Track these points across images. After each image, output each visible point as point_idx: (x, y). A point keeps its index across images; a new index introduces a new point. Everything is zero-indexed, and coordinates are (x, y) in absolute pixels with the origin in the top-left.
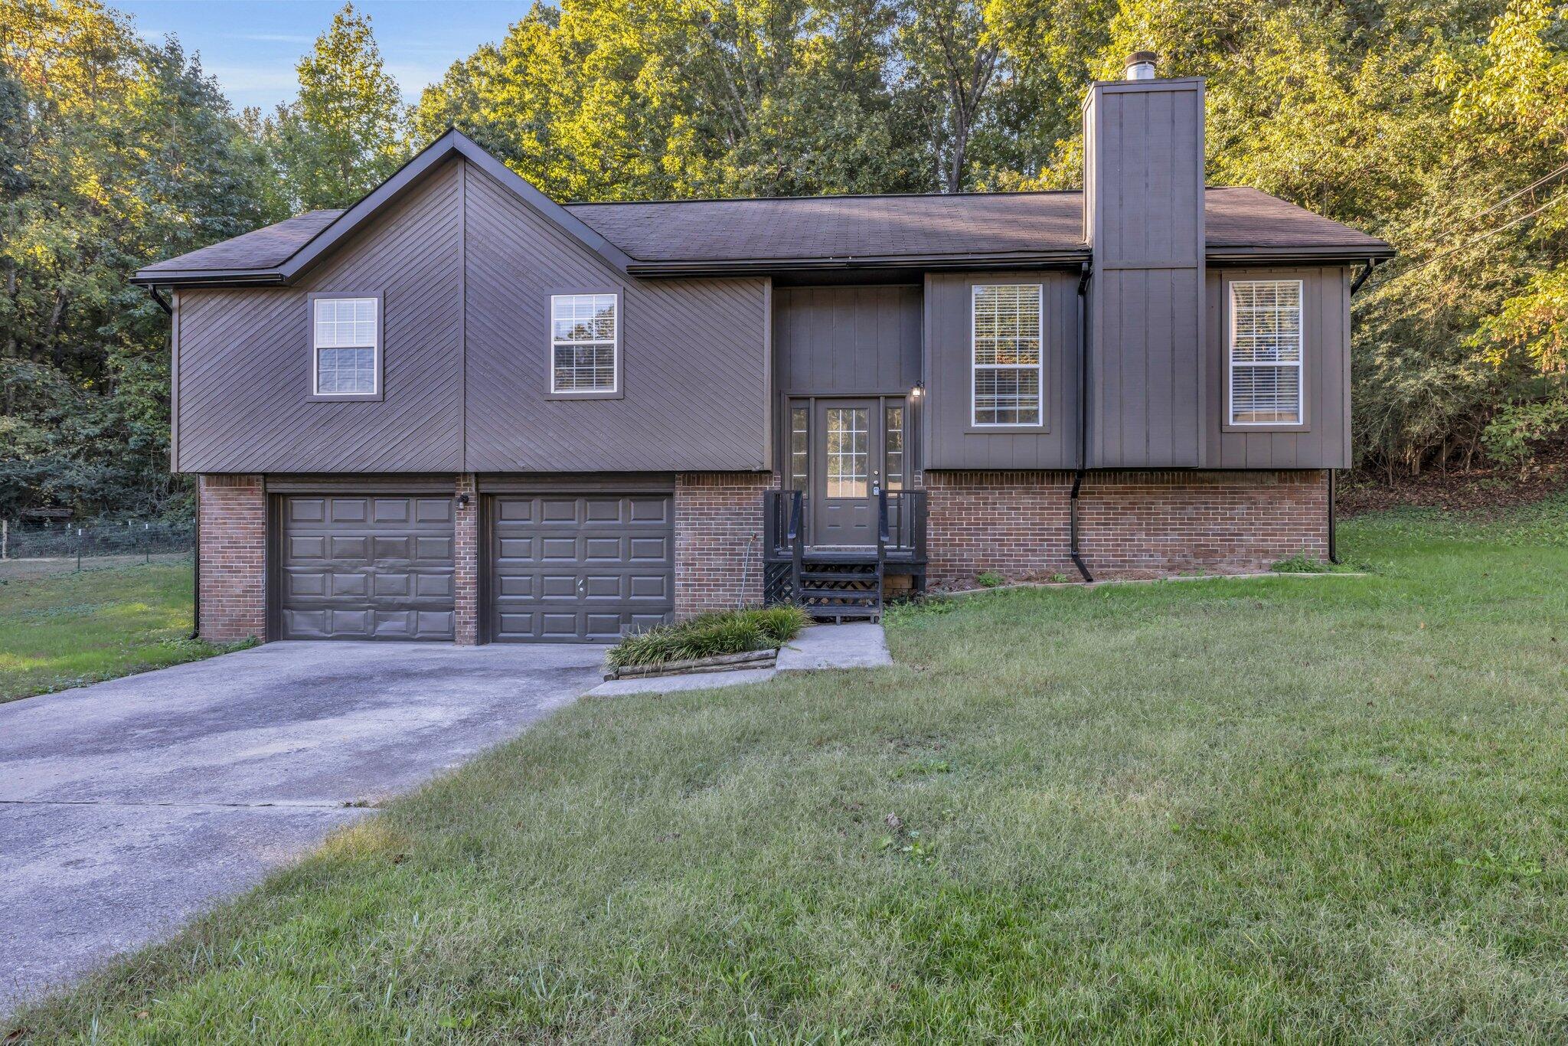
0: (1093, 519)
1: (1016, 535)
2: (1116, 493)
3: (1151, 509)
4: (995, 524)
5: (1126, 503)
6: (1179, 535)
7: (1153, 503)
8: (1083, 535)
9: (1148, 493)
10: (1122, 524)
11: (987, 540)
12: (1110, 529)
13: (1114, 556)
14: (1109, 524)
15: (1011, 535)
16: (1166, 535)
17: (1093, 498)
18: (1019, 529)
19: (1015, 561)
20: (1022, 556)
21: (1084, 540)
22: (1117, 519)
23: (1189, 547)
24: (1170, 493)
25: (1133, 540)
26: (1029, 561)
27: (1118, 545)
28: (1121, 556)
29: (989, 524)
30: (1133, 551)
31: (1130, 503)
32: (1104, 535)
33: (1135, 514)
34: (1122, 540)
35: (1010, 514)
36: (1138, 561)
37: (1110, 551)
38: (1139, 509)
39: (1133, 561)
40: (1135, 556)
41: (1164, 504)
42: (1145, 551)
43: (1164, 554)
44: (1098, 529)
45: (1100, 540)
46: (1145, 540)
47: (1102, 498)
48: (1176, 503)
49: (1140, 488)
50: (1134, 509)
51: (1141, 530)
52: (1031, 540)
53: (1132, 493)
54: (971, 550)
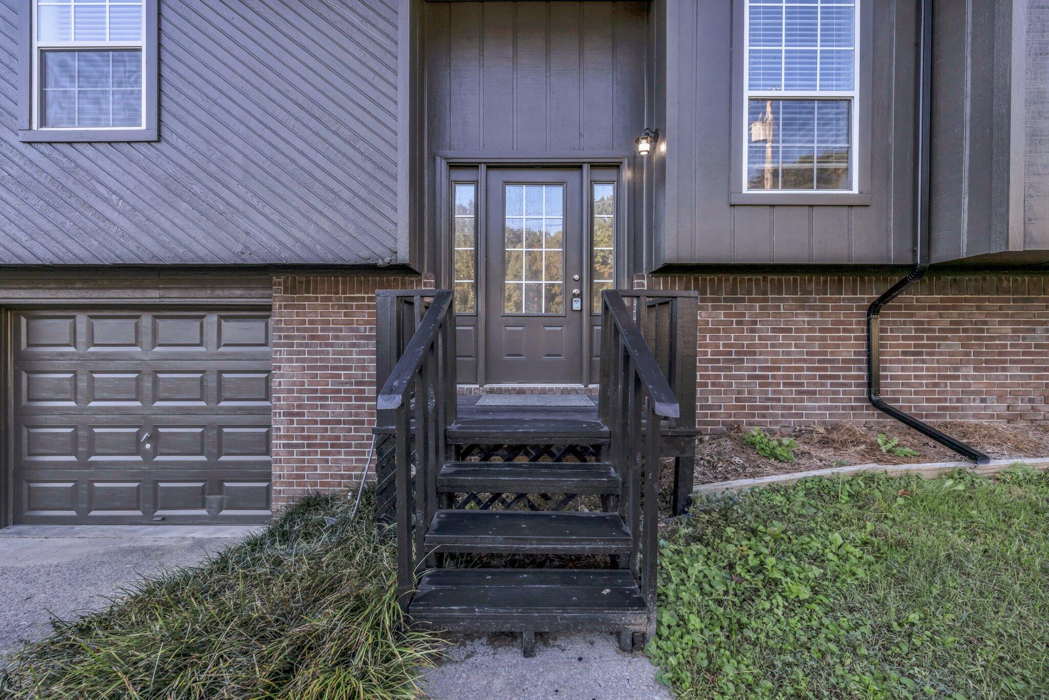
0: (898, 346)
1: (786, 369)
2: (931, 308)
3: (982, 331)
4: (754, 353)
5: (945, 323)
6: (1022, 369)
7: (985, 323)
8: (885, 369)
9: (978, 308)
10: (941, 354)
11: (741, 377)
12: (923, 362)
13: (928, 400)
14: (921, 354)
15: (778, 369)
16: (1004, 369)
17: (899, 315)
18: (790, 361)
19: (784, 408)
20: (794, 400)
21: (886, 377)
22: (933, 346)
23: (1037, 387)
24: (1010, 308)
25: (957, 377)
26: (805, 408)
27: (935, 385)
28: (940, 400)
29: (745, 353)
30: (955, 393)
31: (952, 323)
32: (915, 369)
33: (960, 338)
34: (940, 377)
35: (776, 338)
36: (963, 408)
37: (924, 393)
38: (965, 331)
39: (956, 408)
40: (959, 400)
41: (1000, 323)
42: (972, 393)
43: (1001, 398)
44: (906, 362)
45: (909, 377)
46: (974, 377)
47: (912, 315)
48: (1018, 323)
49: (966, 300)
50: (957, 331)
51: (968, 362)
52: (807, 377)
53: (954, 308)
54: (719, 392)
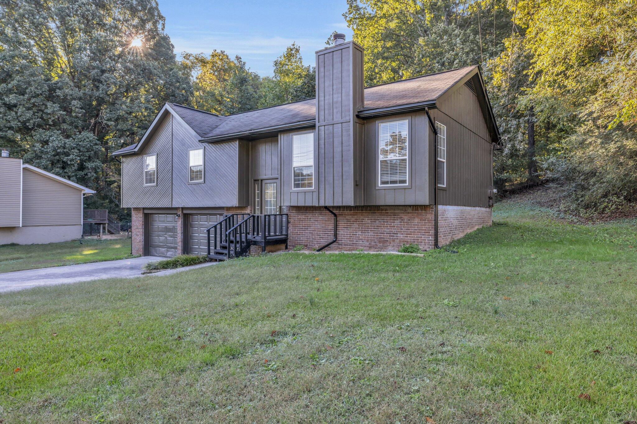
0: (342, 225)
1: (317, 231)
2: (350, 215)
3: (363, 222)
4: (310, 227)
5: (353, 219)
6: (373, 233)
7: (363, 219)
8: (339, 232)
9: (362, 215)
10: (353, 228)
11: (308, 233)
12: (348, 230)
13: (350, 241)
14: (348, 228)
15: (315, 231)
16: (368, 233)
17: (342, 217)
18: (318, 229)
19: (317, 241)
20: (319, 239)
21: (339, 234)
22: (351, 226)
23: (377, 238)
24: (370, 215)
25: (356, 235)
26: (321, 242)
27: (351, 237)
28: (352, 241)
29: (309, 227)
30: (356, 239)
31: (355, 219)
32: (346, 232)
33: (357, 224)
34: (352, 234)
35: (315, 223)
36: (358, 244)
37: (348, 239)
38: (359, 222)
39: (356, 244)
40: (357, 241)
41: (368, 219)
42: (360, 239)
43: (368, 241)
44: (344, 230)
45: (345, 234)
46: (361, 235)
47: (346, 217)
48: (372, 219)
49: (359, 213)
50: (357, 221)
51: (359, 230)
52: (322, 233)
53: (356, 215)
54: (303, 237)
